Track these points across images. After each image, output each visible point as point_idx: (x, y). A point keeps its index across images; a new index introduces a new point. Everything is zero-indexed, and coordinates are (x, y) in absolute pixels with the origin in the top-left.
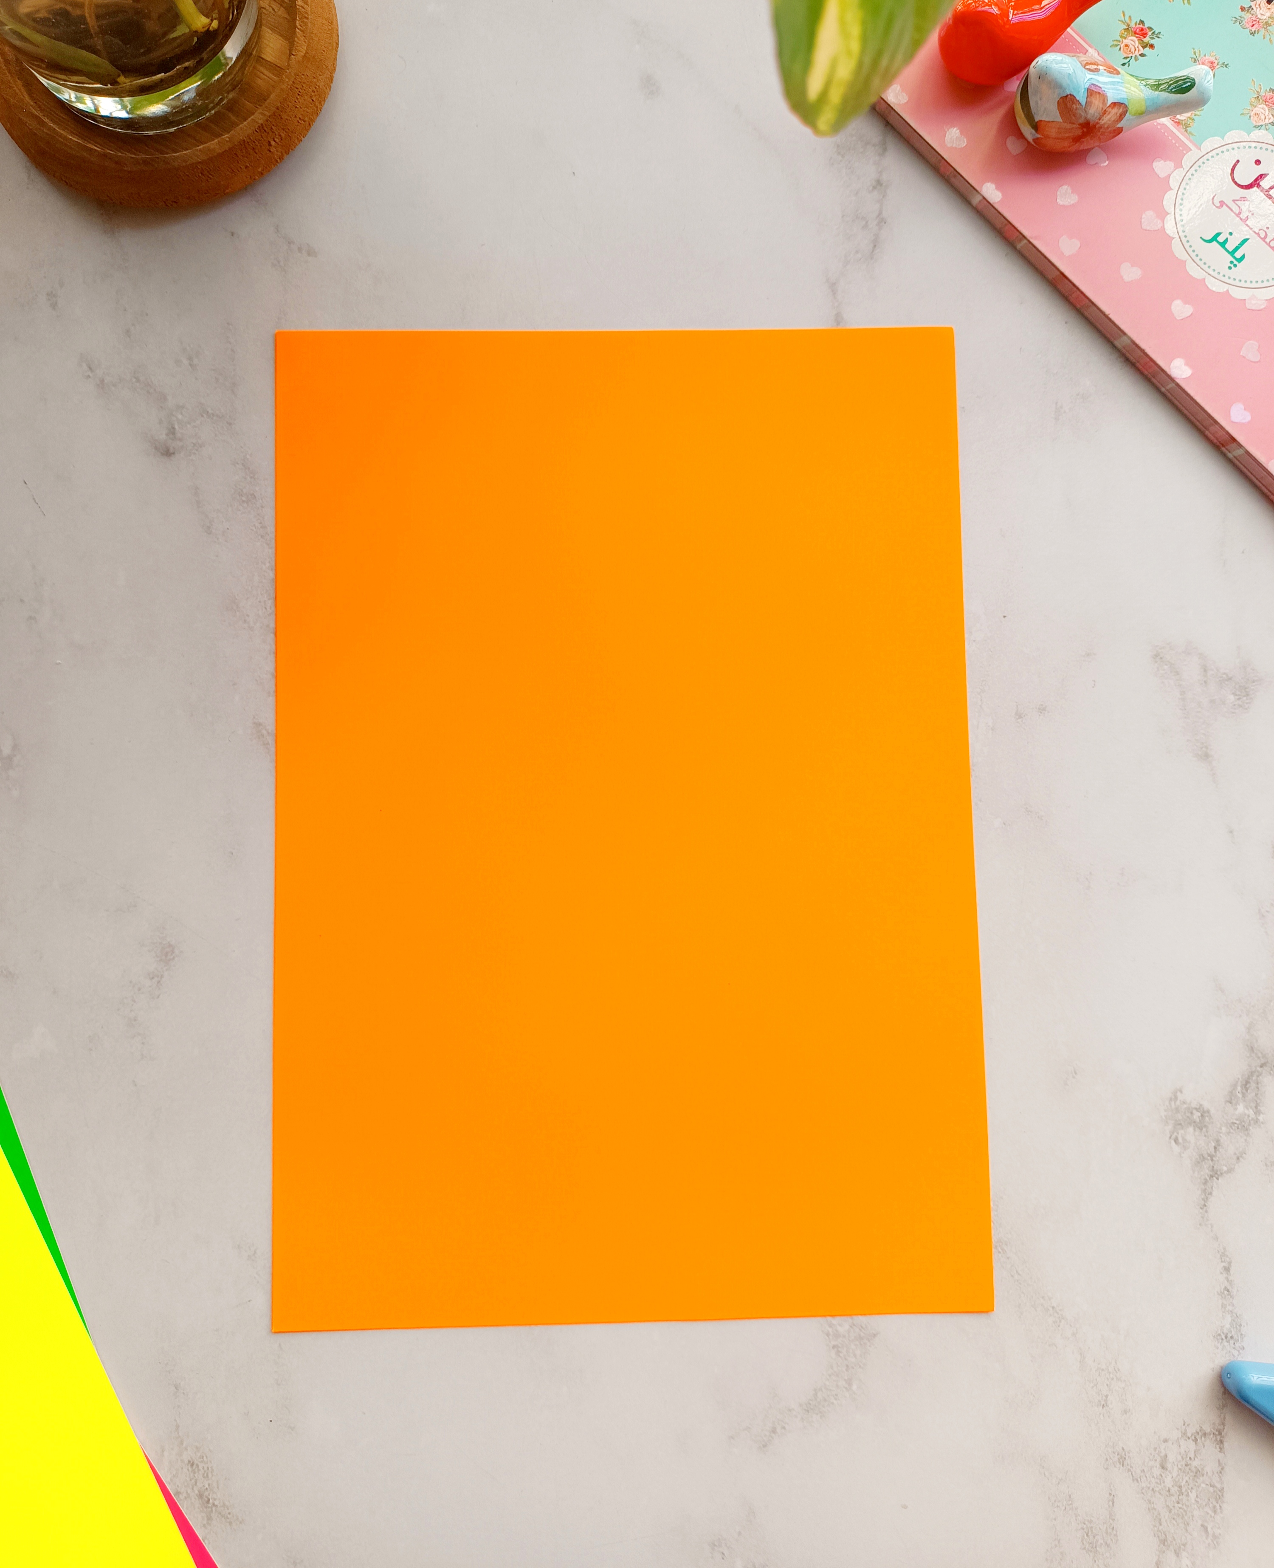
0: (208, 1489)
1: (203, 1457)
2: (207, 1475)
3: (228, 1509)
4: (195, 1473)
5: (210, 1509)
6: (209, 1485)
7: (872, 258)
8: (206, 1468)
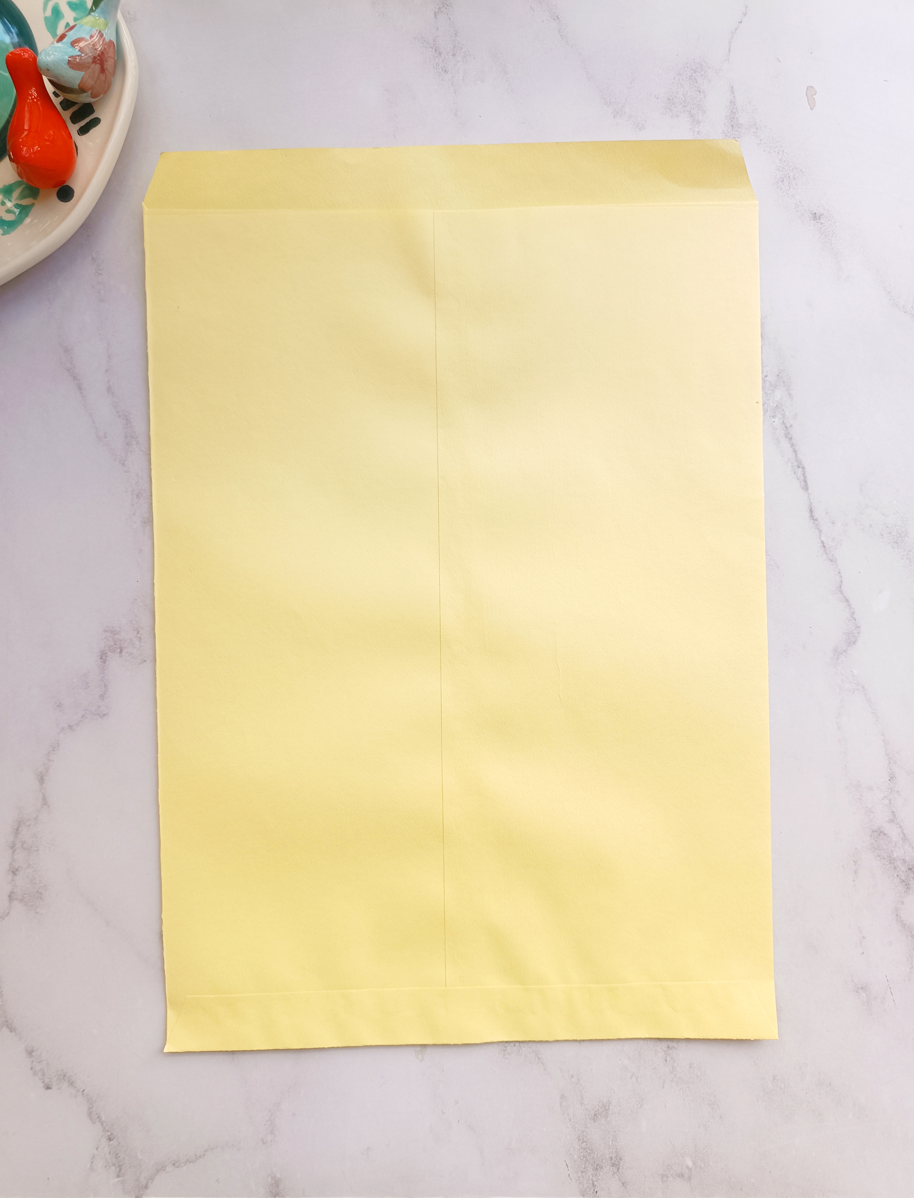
0: (435, 57)
1: (439, 75)
2: (436, 65)
3: (424, 45)
4: (444, 66)
5: (435, 46)
6: (435, 59)
7: (19, 821)
8: (437, 69)
